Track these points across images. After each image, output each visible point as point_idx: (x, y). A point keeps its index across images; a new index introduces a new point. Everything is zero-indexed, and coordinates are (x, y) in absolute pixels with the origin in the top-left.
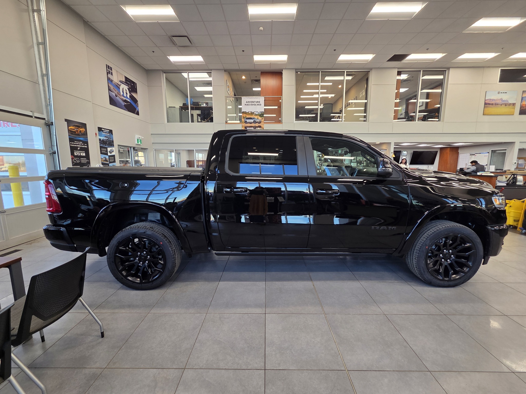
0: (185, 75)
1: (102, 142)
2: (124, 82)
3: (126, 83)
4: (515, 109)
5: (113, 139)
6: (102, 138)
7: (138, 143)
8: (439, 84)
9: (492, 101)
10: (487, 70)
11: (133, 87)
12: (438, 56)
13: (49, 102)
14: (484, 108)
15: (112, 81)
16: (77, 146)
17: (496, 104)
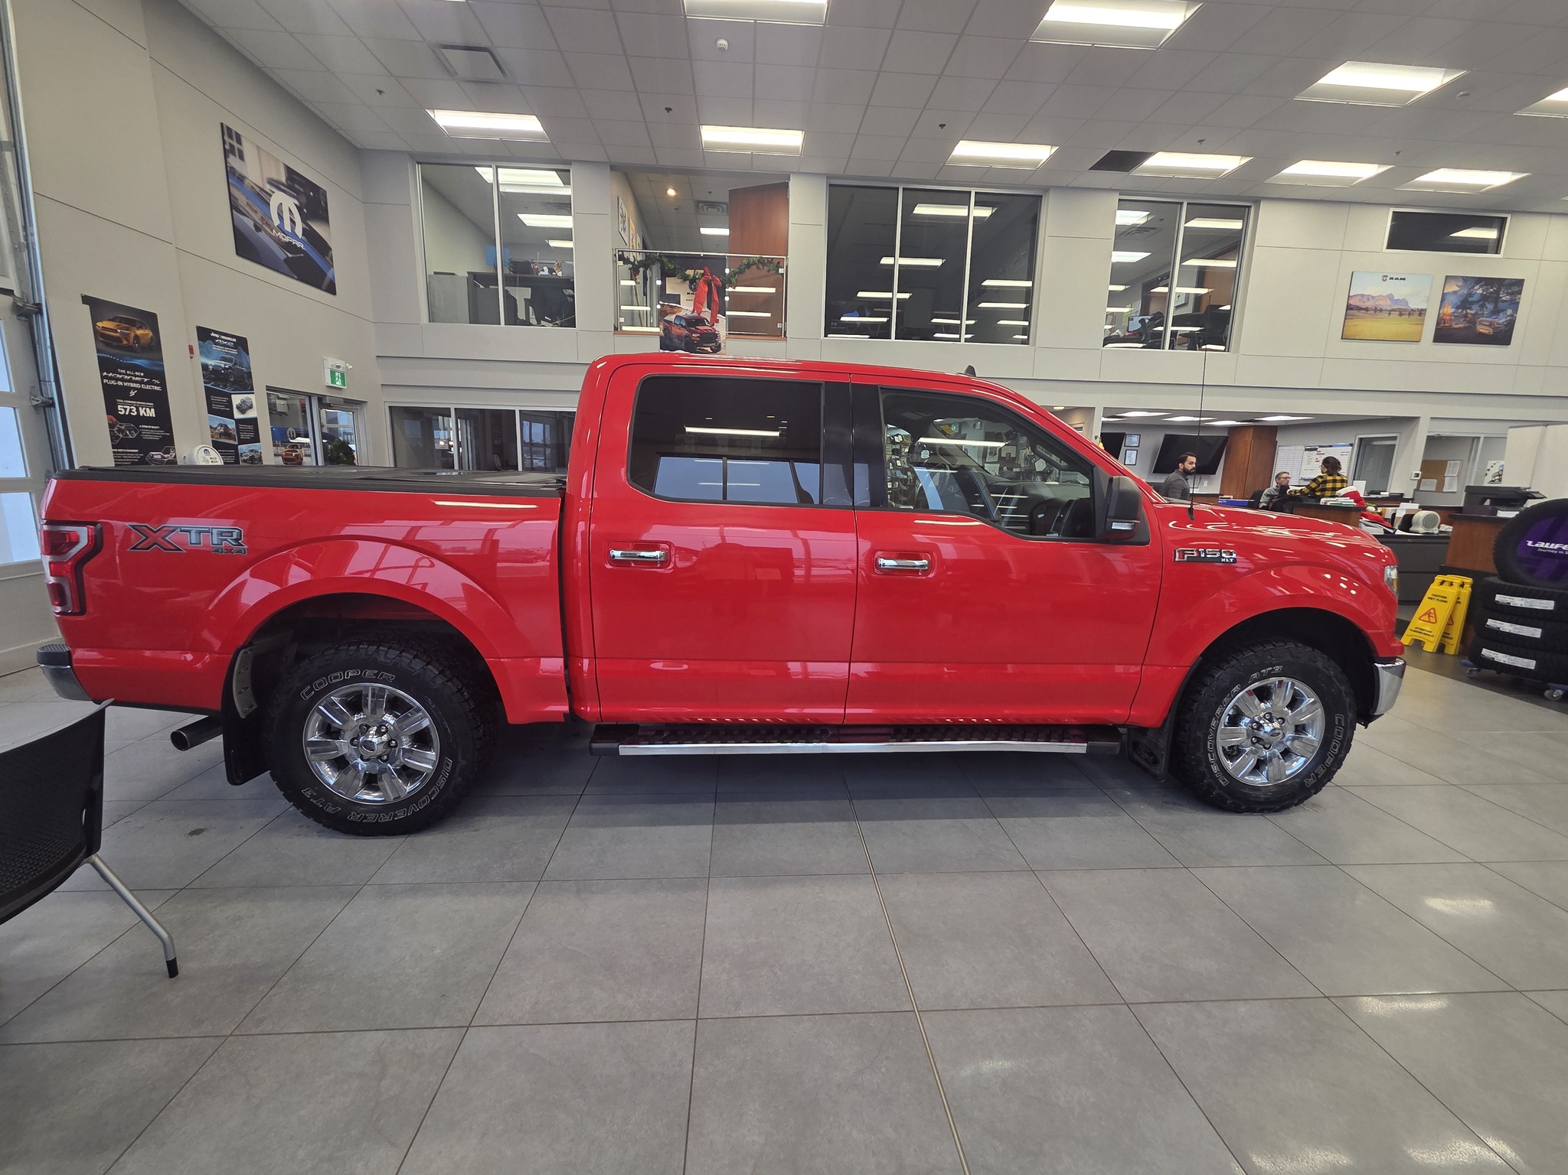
0: (486, 173)
1: (210, 374)
2: (283, 184)
3: (288, 187)
4: (1423, 324)
5: (249, 368)
6: (212, 363)
7: (333, 381)
8: (1230, 245)
9: (1365, 300)
10: (1356, 211)
11: (314, 205)
12: (1228, 163)
13: (26, 237)
14: (1345, 319)
15: (241, 179)
16: (125, 384)
17: (1376, 310)
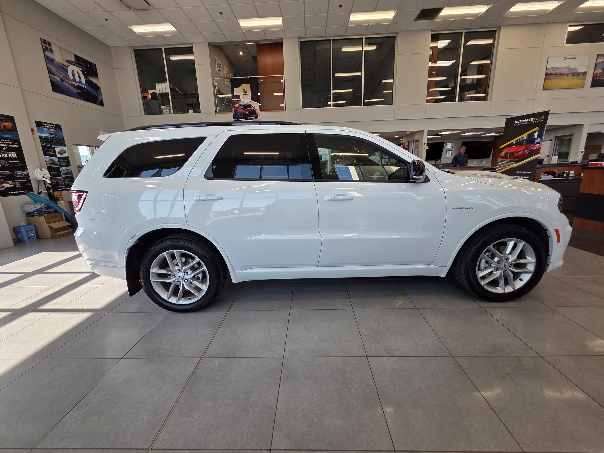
1: (44, 140)
2: (73, 62)
3: (77, 63)
4: (585, 79)
5: (63, 137)
6: (44, 135)
9: (555, 70)
10: (549, 27)
11: (90, 70)
14: (545, 80)
15: (52, 61)
17: (560, 74)
